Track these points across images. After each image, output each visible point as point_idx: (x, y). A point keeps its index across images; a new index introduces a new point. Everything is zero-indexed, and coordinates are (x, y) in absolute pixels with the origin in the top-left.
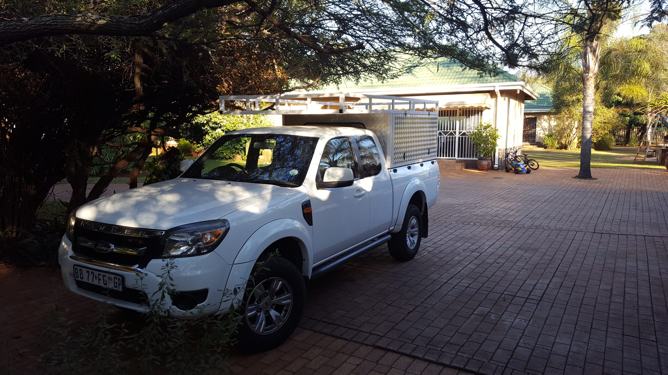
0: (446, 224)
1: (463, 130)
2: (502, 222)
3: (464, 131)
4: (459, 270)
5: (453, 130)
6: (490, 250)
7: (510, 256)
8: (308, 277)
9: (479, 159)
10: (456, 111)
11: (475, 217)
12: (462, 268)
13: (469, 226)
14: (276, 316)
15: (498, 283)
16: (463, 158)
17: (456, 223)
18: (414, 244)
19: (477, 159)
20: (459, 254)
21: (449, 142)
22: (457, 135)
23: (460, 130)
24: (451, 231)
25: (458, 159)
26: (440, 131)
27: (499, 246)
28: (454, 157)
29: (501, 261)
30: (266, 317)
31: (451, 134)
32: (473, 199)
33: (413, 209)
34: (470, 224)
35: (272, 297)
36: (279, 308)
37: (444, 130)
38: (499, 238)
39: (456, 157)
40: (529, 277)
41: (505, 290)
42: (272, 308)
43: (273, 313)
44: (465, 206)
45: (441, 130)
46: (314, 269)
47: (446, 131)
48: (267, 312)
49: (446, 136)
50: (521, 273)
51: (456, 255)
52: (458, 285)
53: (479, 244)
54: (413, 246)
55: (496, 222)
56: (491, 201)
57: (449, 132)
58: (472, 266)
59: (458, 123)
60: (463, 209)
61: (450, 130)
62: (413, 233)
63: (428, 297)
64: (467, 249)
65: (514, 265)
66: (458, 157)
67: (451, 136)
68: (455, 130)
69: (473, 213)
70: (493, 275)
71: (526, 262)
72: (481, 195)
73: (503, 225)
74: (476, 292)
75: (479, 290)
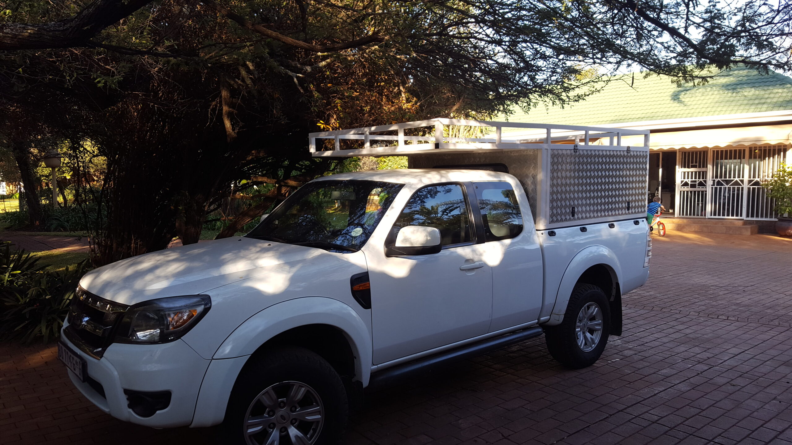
0: (678, 316)
1: (754, 177)
2: (776, 317)
3: (757, 179)
4: (657, 392)
5: (739, 177)
6: (732, 362)
7: (760, 375)
8: (361, 384)
9: (780, 220)
10: (744, 150)
11: (734, 307)
12: (664, 389)
13: (716, 321)
14: (297, 437)
15: (714, 420)
16: (755, 219)
17: (697, 314)
18: (594, 343)
19: (777, 220)
20: (671, 366)
21: (733, 195)
22: (746, 186)
23: (750, 177)
24: (681, 327)
25: (748, 219)
26: (719, 179)
27: (750, 356)
28: (741, 216)
29: (741, 382)
30: (281, 437)
31: (736, 183)
32: (747, 278)
33: (589, 291)
34: (720, 317)
35: (293, 409)
36: (303, 426)
37: (725, 177)
38: (756, 344)
39: (744, 217)
40: (777, 415)
41: (720, 435)
42: (292, 424)
43: (293, 432)
44: (727, 290)
45: (721, 177)
46: (374, 375)
47: (728, 179)
48: (284, 430)
49: (728, 186)
50: (767, 406)
51: (666, 366)
52: (641, 417)
53: (716, 351)
54: (591, 346)
55: (767, 317)
56: (774, 284)
57: (733, 180)
58: (683, 387)
59: (747, 167)
60: (721, 293)
61: (734, 177)
62: (591, 327)
63: (576, 432)
64: (692, 359)
65: (761, 391)
66: (748, 216)
67: (736, 187)
68: (743, 177)
69: (734, 301)
70: (712, 405)
71: (785, 388)
72: (764, 273)
73: (776, 322)
74: (665, 433)
75: (672, 429)
